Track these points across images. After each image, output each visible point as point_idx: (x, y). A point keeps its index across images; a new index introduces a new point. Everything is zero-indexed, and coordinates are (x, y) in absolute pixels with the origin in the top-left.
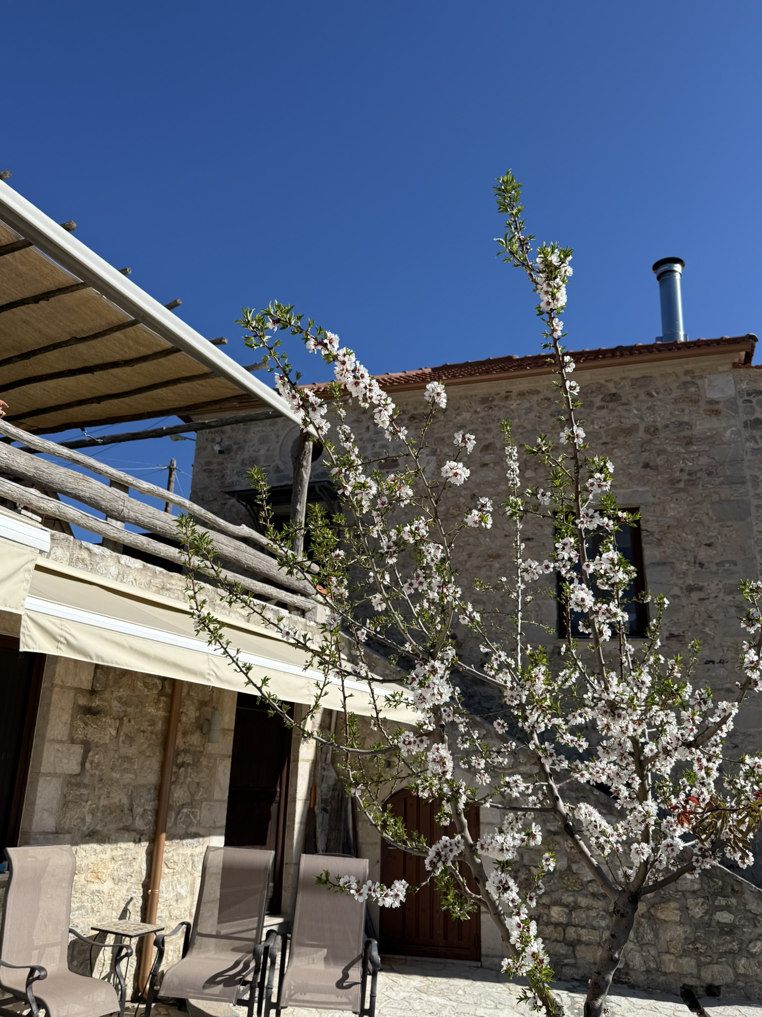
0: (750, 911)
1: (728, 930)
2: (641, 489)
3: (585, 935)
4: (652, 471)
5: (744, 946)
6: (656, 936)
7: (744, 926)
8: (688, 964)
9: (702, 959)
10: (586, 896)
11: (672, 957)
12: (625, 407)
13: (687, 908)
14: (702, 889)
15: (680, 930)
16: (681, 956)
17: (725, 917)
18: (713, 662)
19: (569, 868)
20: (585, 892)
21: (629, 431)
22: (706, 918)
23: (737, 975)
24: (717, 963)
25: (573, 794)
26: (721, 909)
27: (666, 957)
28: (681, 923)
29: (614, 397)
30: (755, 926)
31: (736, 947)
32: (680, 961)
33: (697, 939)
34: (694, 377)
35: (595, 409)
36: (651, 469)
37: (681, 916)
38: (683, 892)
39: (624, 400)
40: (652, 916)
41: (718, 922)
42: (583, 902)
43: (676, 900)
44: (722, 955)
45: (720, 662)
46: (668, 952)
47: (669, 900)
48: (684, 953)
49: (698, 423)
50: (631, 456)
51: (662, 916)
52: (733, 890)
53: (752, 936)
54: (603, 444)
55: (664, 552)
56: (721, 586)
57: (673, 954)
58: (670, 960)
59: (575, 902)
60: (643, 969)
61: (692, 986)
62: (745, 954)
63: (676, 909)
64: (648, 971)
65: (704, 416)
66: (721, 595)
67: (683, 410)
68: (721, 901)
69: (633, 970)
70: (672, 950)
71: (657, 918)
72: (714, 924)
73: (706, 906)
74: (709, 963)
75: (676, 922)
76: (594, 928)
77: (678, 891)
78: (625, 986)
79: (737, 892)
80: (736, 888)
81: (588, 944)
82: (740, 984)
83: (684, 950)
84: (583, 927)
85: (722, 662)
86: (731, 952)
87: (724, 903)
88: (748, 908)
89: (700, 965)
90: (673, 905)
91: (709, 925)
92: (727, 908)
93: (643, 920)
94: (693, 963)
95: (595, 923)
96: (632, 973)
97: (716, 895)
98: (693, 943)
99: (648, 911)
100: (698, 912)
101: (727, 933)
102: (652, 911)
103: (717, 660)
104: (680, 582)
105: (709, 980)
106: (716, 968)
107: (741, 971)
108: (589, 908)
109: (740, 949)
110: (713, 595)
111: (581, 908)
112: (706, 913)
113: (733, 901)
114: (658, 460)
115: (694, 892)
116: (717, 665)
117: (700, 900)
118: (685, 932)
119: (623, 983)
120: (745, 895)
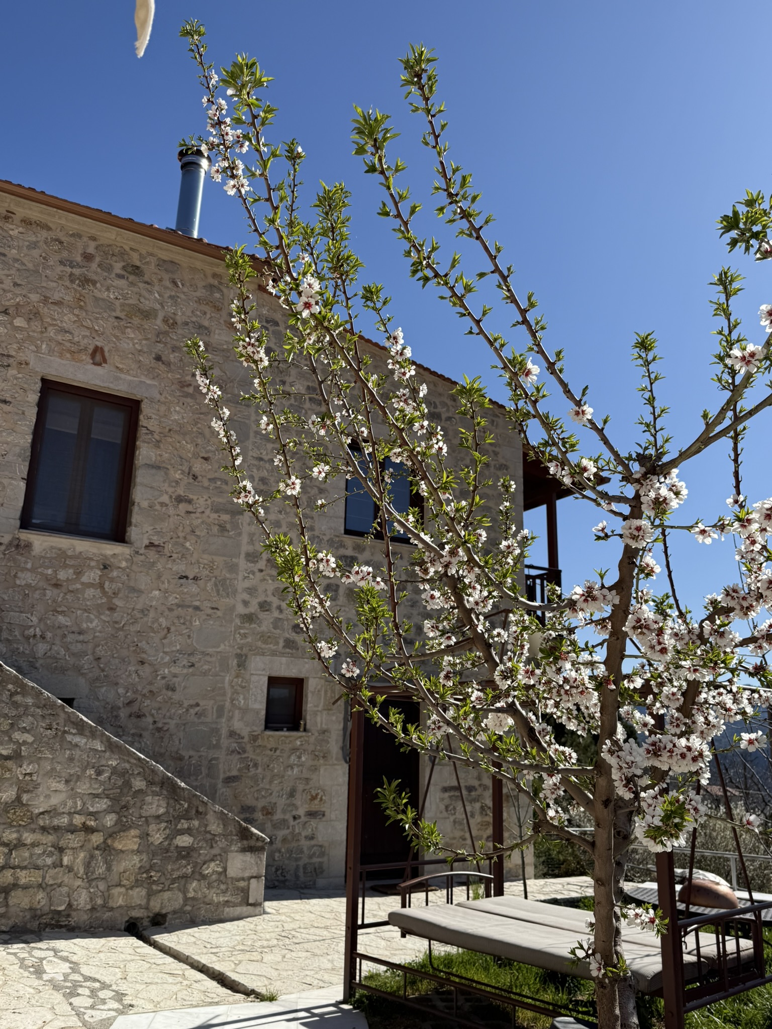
0: (209, 832)
1: (186, 853)
2: (149, 382)
3: (24, 877)
4: (163, 366)
5: (197, 869)
6: (109, 869)
7: (201, 848)
8: (138, 895)
9: (154, 887)
10: (34, 831)
11: (123, 890)
12: (147, 286)
13: (148, 835)
14: (167, 812)
15: (136, 859)
16: (132, 888)
17: (184, 841)
18: (186, 577)
19: (18, 798)
20: (33, 826)
21: (147, 315)
22: (166, 843)
23: (186, 899)
24: (168, 890)
25: (38, 710)
26: (182, 832)
27: (116, 891)
28: (138, 851)
29: (136, 270)
30: (212, 847)
31: (189, 869)
32: (130, 892)
33: (151, 867)
34: (220, 283)
35: (113, 275)
36: (163, 363)
37: (140, 844)
38: (146, 817)
39: (146, 278)
40: (109, 846)
41: (177, 847)
42: (28, 838)
43: (137, 827)
44: (174, 881)
45: (194, 579)
46: (119, 885)
47: (130, 827)
48: (137, 883)
49: (217, 331)
50: (144, 342)
51: (118, 845)
52: (197, 811)
53: (207, 858)
54: (117, 318)
55: (161, 456)
56: (209, 502)
57: (124, 886)
58: (120, 894)
59: (19, 839)
60: (89, 907)
61: (137, 918)
62: (197, 877)
63: (136, 837)
64: (93, 909)
65: (224, 327)
66: (208, 512)
67: (205, 313)
68: (184, 824)
69: (75, 910)
70: (125, 882)
71: (114, 849)
72: (172, 848)
73: (168, 831)
74: (160, 891)
75: (133, 851)
76: (37, 868)
77: (141, 817)
78: (64, 930)
79: (201, 813)
80: (201, 809)
81: (26, 887)
82: (188, 908)
83: (137, 880)
84: (23, 868)
85: (195, 579)
86: (185, 877)
87: (186, 826)
88: (208, 829)
89: (150, 894)
90: (133, 832)
91: (167, 851)
92: (188, 831)
93: (97, 852)
94: (144, 892)
95: (40, 862)
96: (74, 914)
97: (179, 818)
98: (147, 872)
99: (105, 842)
100: (157, 838)
101: (183, 857)
102: (109, 841)
103: (191, 577)
104: (170, 490)
105: (157, 910)
106: (167, 895)
107: (191, 894)
108: (34, 845)
109: (193, 872)
110: (199, 510)
111: (25, 845)
112: (166, 839)
113: (196, 823)
114: (171, 356)
115: (158, 817)
116: (190, 581)
117: (163, 825)
118: (141, 861)
119: (61, 927)
120: (208, 817)
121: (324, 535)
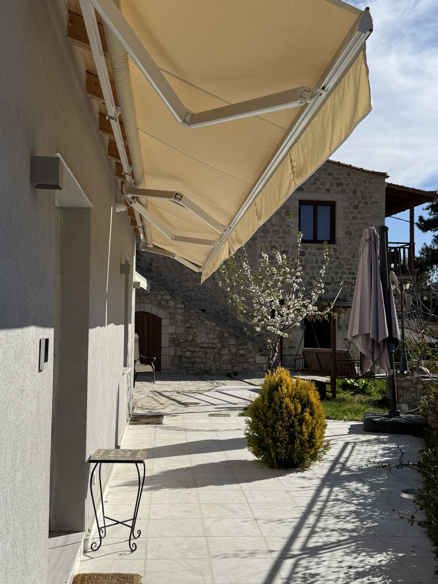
0: (249, 350)
1: (242, 356)
3: (197, 360)
5: (247, 360)
6: (220, 359)
7: (247, 354)
8: (229, 367)
9: (234, 365)
10: (198, 348)
11: (225, 365)
13: (231, 350)
14: (236, 344)
15: (228, 356)
16: (227, 365)
17: (242, 352)
19: (193, 339)
20: (198, 347)
22: (236, 352)
23: (244, 369)
24: (238, 366)
25: (195, 314)
26: (240, 349)
27: (223, 365)
28: (228, 354)
30: (250, 354)
31: (244, 360)
32: (227, 366)
33: (233, 359)
37: (228, 353)
38: (229, 345)
40: (219, 353)
41: (240, 353)
42: (197, 350)
43: (227, 347)
44: (240, 363)
46: (224, 364)
47: (225, 348)
48: (229, 363)
51: (222, 353)
52: (245, 343)
53: (249, 357)
57: (225, 364)
58: (224, 366)
59: (194, 350)
60: (215, 369)
61: (230, 373)
62: (247, 362)
63: (227, 350)
64: (217, 370)
68: (241, 347)
69: (212, 370)
70: (225, 363)
71: (221, 354)
72: (238, 354)
73: (236, 349)
74: (236, 366)
75: (227, 354)
76: (200, 358)
77: (228, 345)
79: (246, 344)
80: (246, 343)
81: (198, 363)
82: (245, 371)
83: (228, 363)
84: (197, 358)
86: (243, 362)
88: (249, 349)
89: (233, 367)
90: (226, 349)
91: (237, 354)
92: (243, 349)
93: (216, 354)
94: (231, 366)
95: (201, 356)
96: (211, 371)
97: (239, 345)
98: (231, 360)
99: (218, 352)
100: (234, 351)
101: (242, 357)
102: (219, 351)
105: (235, 371)
106: (238, 367)
107: (245, 367)
108: (199, 352)
109: (245, 361)
111: (196, 352)
112: (236, 351)
113: (245, 347)
115: (233, 345)
117: (235, 347)
118: (229, 357)
119: (208, 374)
120: (248, 345)
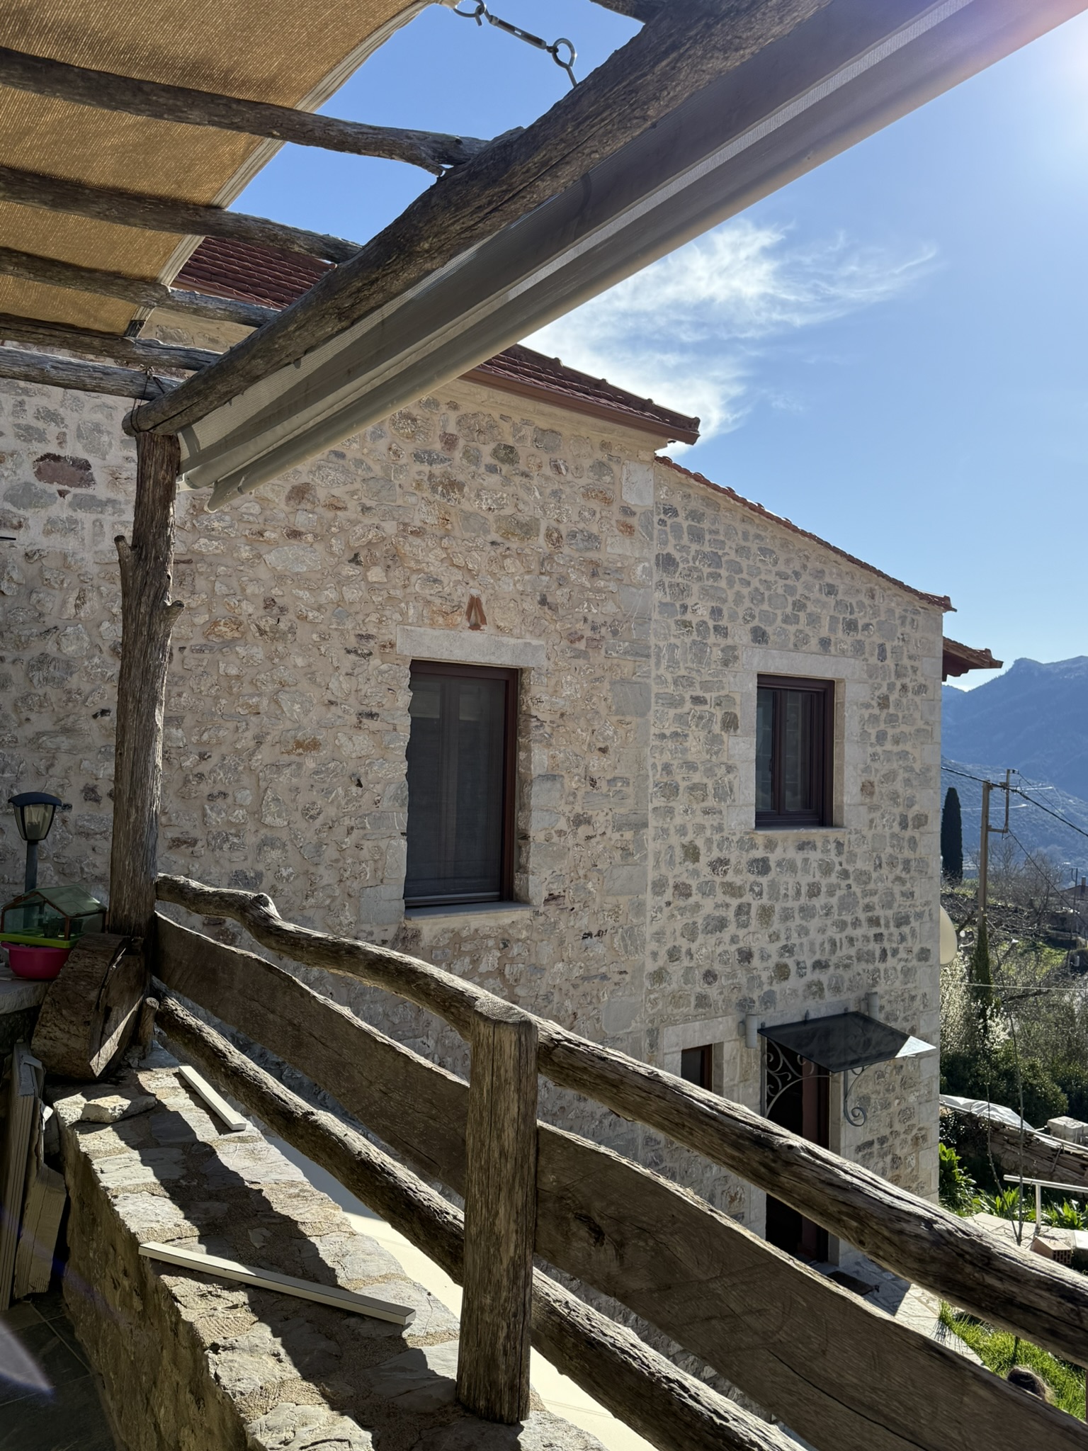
2: (535, 642)
4: (549, 612)
12: (525, 480)
18: (590, 935)
21: (527, 529)
29: (507, 454)
34: (610, 457)
35: (482, 469)
36: (550, 608)
39: (522, 466)
45: (598, 935)
49: (609, 541)
50: (527, 577)
54: (493, 543)
55: (553, 757)
56: (609, 817)
65: (617, 532)
66: (609, 832)
67: (594, 513)
103: (595, 933)
104: (567, 809)
110: (600, 831)
114: (559, 593)
116: (595, 939)
121: (734, 834)
